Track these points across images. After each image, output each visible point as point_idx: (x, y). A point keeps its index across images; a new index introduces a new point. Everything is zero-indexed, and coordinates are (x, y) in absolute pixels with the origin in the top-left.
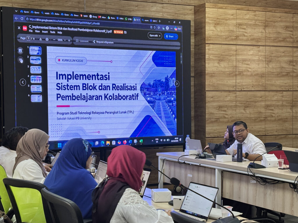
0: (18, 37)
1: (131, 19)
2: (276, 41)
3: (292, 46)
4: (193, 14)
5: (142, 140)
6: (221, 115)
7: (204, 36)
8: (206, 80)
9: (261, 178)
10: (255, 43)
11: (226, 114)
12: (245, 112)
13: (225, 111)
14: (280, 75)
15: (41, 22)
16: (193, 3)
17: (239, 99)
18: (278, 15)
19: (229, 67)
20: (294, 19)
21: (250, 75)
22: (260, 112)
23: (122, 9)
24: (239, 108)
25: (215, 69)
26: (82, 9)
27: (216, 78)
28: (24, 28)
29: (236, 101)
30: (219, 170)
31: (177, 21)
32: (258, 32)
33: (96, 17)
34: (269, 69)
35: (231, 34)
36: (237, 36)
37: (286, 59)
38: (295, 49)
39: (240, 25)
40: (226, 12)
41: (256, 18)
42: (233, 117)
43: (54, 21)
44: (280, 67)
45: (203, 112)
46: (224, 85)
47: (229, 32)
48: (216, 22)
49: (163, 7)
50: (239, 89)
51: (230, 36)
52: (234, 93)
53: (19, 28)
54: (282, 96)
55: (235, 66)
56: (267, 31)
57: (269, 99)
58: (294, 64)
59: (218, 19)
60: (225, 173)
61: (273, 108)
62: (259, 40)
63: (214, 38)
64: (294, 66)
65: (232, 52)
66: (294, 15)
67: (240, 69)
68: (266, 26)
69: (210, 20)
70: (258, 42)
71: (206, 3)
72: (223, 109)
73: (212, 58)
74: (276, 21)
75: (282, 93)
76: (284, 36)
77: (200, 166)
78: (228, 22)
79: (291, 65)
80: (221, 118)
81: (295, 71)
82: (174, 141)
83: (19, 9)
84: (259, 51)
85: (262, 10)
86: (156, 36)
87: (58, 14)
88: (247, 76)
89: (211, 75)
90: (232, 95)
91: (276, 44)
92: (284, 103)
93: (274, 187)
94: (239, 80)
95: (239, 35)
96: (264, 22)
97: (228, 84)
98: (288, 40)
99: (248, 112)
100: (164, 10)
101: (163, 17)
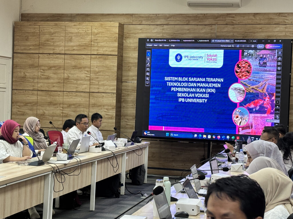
31: (278, 40)
49: (286, 28)
100: (286, 30)
101: (286, 36)
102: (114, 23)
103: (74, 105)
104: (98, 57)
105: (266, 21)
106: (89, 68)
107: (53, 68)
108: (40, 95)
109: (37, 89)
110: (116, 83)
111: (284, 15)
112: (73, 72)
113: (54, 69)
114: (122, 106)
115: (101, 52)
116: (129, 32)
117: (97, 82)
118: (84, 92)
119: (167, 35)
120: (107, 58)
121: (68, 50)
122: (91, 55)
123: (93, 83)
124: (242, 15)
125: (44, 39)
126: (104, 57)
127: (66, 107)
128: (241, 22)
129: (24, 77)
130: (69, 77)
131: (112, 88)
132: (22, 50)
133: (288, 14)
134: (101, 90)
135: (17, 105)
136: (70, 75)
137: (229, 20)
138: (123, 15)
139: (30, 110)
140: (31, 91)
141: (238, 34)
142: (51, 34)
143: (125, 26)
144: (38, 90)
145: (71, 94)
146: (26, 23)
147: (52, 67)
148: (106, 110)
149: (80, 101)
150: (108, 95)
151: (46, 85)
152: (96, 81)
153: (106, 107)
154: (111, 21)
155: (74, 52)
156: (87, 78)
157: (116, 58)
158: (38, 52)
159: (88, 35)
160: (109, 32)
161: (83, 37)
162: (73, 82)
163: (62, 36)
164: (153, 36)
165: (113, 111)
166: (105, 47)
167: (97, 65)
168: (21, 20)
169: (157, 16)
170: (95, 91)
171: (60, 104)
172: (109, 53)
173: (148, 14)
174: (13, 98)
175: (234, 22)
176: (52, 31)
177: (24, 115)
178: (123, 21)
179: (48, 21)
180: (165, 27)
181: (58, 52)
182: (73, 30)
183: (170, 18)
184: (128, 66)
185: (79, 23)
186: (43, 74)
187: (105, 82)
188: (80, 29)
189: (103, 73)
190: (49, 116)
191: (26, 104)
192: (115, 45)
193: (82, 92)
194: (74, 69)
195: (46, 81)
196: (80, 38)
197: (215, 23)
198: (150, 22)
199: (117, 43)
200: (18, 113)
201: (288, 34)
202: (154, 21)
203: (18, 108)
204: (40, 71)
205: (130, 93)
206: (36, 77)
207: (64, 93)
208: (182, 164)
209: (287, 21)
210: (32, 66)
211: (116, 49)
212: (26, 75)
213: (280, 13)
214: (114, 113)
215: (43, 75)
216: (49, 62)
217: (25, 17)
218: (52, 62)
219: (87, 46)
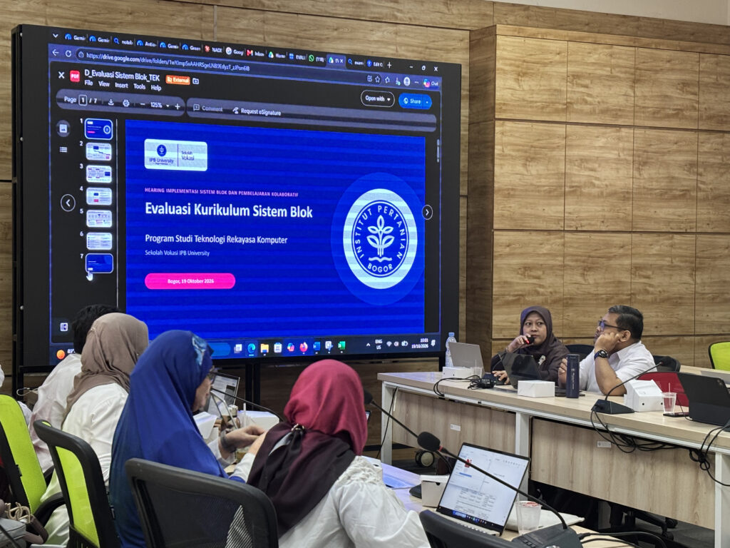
0: (59, 96)
1: (322, 59)
2: (659, 116)
3: (696, 128)
4: (467, 49)
5: (344, 343)
6: (528, 288)
7: (492, 101)
8: (495, 205)
9: (623, 436)
10: (610, 120)
11: (541, 286)
12: (583, 282)
13: (538, 278)
14: (667, 195)
15: (113, 61)
16: (467, 24)
17: (571, 250)
18: (665, 54)
19: (549, 174)
20: (703, 65)
21: (596, 194)
22: (620, 282)
23: (301, 34)
24: (570, 272)
25: (515, 180)
26: (209, 35)
27: (520, 199)
28: (72, 76)
29: (564, 256)
30: (524, 415)
31: (430, 65)
32: (617, 95)
33: (242, 53)
34: (642, 181)
35: (554, 97)
36: (567, 103)
37: (681, 158)
38: (703, 136)
39: (576, 76)
40: (543, 46)
41: (613, 61)
42: (556, 292)
43: (144, 60)
44: (668, 177)
45: (486, 279)
46: (538, 217)
47: (550, 93)
48: (520, 69)
49: (396, 33)
50: (571, 227)
51: (552, 103)
52: (559, 236)
53: (61, 75)
54: (672, 246)
55: (562, 174)
56: (638, 93)
57: (641, 250)
58: (701, 170)
59: (524, 61)
60: (536, 422)
61: (650, 273)
62: (620, 113)
63: (514, 105)
64: (701, 175)
65: (557, 141)
66: (702, 55)
67: (573, 179)
68: (635, 81)
69: (506, 65)
70: (616, 116)
71: (498, 25)
72: (533, 273)
73: (508, 152)
74: (658, 68)
75: (672, 238)
76: (677, 105)
77: (479, 406)
78: (547, 69)
79: (694, 172)
80: (529, 294)
81: (702, 186)
82: (419, 346)
83: (63, 32)
84: (619, 139)
85: (626, 43)
86: (382, 99)
87: (154, 45)
88: (589, 195)
89: (506, 192)
90: (556, 241)
91: (658, 124)
92: (676, 262)
93: (652, 457)
94: (571, 207)
95: (573, 101)
96: (633, 70)
97: (546, 215)
98: (687, 113)
99: (591, 281)
100: (399, 39)
101: (397, 55)
128: (284, 6)
175: (267, 2)
201: (401, 51)
209: (399, 15)
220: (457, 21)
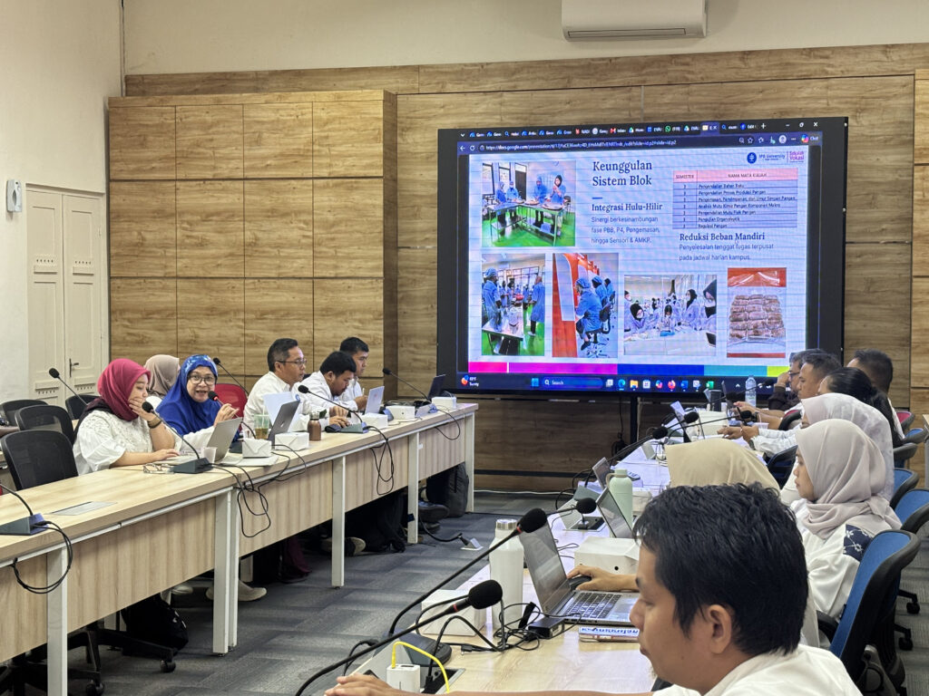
4: (910, 93)
26: (636, 112)
31: (809, 121)
33: (606, 132)
43: (530, 147)
49: (827, 88)
71: (918, 70)
83: (468, 131)
100: (830, 93)
101: (829, 109)
102: (371, 93)
103: (273, 312)
104: (331, 185)
105: (775, 72)
106: (308, 213)
107: (215, 218)
108: (184, 291)
109: (175, 275)
110: (382, 252)
111: (821, 54)
112: (267, 225)
113: (217, 221)
114: (399, 311)
115: (340, 169)
116: (411, 115)
117: (332, 251)
118: (300, 278)
119: (513, 119)
120: (355, 185)
121: (252, 168)
122: (313, 178)
123: (320, 252)
124: (711, 58)
125: (189, 140)
126: (347, 183)
127: (252, 320)
128: (707, 78)
129: (141, 244)
130: (257, 239)
131: (371, 264)
132: (133, 171)
133: (833, 49)
134: (343, 272)
135: (124, 319)
136: (260, 235)
137: (674, 71)
138: (394, 68)
139: (160, 330)
140: (161, 280)
141: (701, 109)
142: (206, 127)
143: (400, 99)
144: (177, 277)
145: (263, 285)
146: (138, 101)
147: (212, 215)
148: (357, 324)
149: (287, 302)
150: (363, 285)
151: (197, 262)
152: (330, 248)
153: (358, 316)
154: (362, 88)
155: (270, 173)
156: (304, 241)
157: (380, 184)
158: (173, 176)
159: (305, 126)
160: (358, 117)
161: (291, 132)
162: (268, 252)
163: (235, 132)
164: (476, 121)
165: (378, 326)
166: (350, 156)
167: (331, 207)
168: (124, 94)
169: (484, 70)
170: (328, 275)
171: (237, 312)
172: (361, 171)
173: (460, 64)
174: (112, 299)
175: (690, 76)
176: (209, 118)
177: (142, 343)
178: (394, 85)
179: (196, 92)
180: (507, 96)
181: (226, 174)
182: (264, 114)
183: (519, 72)
184: (411, 204)
185: (280, 96)
186: (189, 233)
187: (353, 250)
188: (281, 112)
189: (346, 226)
190: (209, 343)
191: (148, 314)
192: (377, 149)
193: (294, 278)
194: (269, 217)
195: (198, 252)
196: (282, 135)
197: (639, 82)
198: (466, 86)
199: (382, 144)
200: (128, 338)
201: (833, 104)
202: (476, 82)
203: (127, 327)
204: (181, 227)
205: (418, 276)
206: (169, 242)
207: (247, 281)
208: (563, 460)
209: (829, 69)
210: (160, 214)
211: (380, 161)
212: (143, 239)
213: (811, 50)
214: (380, 330)
215: (188, 237)
216: (204, 202)
217: (135, 85)
218: (211, 201)
219: (302, 156)
220: (898, 68)
